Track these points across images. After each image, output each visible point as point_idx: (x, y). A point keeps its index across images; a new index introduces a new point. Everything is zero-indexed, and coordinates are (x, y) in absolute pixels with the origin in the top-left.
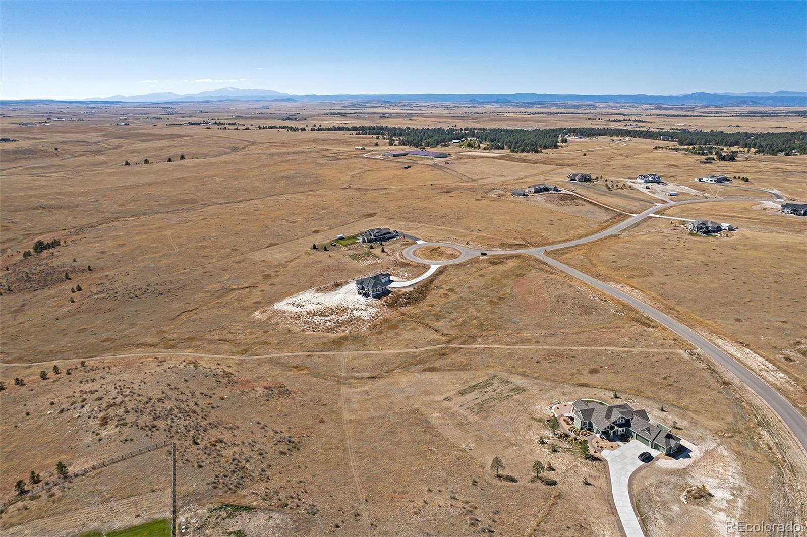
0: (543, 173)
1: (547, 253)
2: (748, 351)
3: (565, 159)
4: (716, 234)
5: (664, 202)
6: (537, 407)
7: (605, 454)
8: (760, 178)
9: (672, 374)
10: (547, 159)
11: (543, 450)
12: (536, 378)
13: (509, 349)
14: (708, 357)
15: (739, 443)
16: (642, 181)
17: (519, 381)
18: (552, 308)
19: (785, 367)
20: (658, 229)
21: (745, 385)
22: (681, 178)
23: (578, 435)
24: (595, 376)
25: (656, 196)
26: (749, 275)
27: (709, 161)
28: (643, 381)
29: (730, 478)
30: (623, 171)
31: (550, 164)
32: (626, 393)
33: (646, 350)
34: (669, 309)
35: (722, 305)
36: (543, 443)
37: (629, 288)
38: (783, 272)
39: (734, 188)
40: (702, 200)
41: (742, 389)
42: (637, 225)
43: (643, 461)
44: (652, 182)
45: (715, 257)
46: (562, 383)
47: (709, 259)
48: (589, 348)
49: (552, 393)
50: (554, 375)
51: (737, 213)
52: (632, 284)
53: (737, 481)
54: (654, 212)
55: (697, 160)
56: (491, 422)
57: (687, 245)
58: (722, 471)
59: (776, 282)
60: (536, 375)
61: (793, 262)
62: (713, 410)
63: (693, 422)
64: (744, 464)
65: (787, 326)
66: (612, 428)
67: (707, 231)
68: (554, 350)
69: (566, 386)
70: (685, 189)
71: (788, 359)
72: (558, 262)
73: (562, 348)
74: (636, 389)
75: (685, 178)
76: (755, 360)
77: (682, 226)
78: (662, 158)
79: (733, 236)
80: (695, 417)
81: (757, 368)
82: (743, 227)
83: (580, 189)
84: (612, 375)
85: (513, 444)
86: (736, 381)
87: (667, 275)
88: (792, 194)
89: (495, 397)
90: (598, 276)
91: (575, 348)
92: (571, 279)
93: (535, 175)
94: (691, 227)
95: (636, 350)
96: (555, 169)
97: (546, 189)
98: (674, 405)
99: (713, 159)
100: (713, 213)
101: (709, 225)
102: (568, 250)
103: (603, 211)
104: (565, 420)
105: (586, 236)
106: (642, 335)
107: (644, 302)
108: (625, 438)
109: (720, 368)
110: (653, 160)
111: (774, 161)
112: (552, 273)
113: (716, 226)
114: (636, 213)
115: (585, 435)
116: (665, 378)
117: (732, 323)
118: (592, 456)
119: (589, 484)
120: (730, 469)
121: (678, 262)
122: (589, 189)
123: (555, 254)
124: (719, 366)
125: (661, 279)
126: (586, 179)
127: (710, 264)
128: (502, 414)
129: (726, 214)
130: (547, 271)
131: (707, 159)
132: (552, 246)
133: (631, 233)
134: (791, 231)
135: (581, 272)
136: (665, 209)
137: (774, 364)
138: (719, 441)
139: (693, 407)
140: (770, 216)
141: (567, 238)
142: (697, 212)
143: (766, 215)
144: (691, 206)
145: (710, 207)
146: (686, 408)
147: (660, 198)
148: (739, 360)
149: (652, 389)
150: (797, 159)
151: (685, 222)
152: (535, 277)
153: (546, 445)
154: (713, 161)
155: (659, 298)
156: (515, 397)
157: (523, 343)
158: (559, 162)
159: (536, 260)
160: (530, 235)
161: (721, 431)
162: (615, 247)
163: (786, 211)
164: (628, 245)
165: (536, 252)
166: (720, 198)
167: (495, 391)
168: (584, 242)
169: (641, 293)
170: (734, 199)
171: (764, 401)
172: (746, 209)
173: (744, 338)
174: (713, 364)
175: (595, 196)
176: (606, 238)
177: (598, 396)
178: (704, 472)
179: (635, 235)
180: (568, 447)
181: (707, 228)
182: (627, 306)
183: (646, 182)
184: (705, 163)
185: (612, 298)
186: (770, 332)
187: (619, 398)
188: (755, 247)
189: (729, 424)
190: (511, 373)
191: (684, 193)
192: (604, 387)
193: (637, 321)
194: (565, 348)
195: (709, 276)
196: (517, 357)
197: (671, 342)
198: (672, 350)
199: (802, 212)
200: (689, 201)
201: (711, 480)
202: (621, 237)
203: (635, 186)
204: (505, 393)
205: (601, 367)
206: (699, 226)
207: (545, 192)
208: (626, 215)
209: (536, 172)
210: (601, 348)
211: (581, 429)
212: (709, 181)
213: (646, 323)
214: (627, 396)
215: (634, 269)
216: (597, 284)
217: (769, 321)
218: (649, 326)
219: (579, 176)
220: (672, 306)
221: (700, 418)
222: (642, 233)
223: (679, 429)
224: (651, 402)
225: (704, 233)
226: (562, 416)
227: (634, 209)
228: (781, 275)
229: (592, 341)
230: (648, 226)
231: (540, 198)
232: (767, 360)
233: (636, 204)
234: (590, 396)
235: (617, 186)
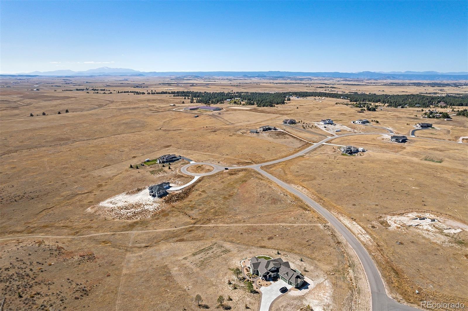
0: (271, 119)
1: (262, 168)
2: (354, 223)
3: (286, 111)
4: (355, 154)
5: (332, 135)
6: (233, 262)
7: (262, 289)
8: (385, 121)
9: (312, 239)
10: (276, 111)
11: (229, 288)
12: (238, 244)
13: (227, 227)
14: (333, 227)
15: (336, 278)
16: (323, 123)
17: (228, 245)
18: (257, 201)
19: (370, 232)
20: (325, 152)
21: (348, 243)
22: (344, 121)
23: (250, 278)
24: (271, 241)
25: (329, 132)
26: (366, 178)
27: (362, 111)
28: (295, 244)
29: (325, 299)
30: (315, 118)
31: (277, 114)
32: (284, 251)
33: (301, 225)
34: (320, 200)
35: (348, 196)
36: (230, 283)
37: (301, 187)
38: (383, 175)
39: (370, 127)
40: (352, 134)
41: (346, 246)
42: (315, 149)
43: (282, 292)
44: (328, 124)
45: (351, 168)
46: (251, 246)
47: (348, 169)
48: (271, 224)
49: (244, 252)
50: (248, 241)
51: (369, 141)
52: (303, 185)
53: (328, 301)
54: (326, 141)
55: (356, 111)
56: (205, 272)
57: (338, 161)
58: (322, 295)
59: (378, 182)
60: (238, 242)
61: (389, 170)
62: (329, 259)
63: (316, 267)
64: (335, 290)
65: (377, 207)
66: (268, 273)
67: (351, 152)
68: (252, 226)
69: (253, 248)
70: (345, 127)
71: (373, 227)
72: (267, 173)
73: (257, 225)
74: (291, 248)
75: (347, 121)
76: (356, 228)
77: (339, 150)
78: (338, 110)
79: (364, 155)
80: (318, 263)
81: (356, 232)
82: (370, 149)
83: (288, 129)
84: (280, 240)
85: (213, 285)
86: (344, 241)
87: (323, 179)
88: (398, 130)
89: (212, 256)
90: (286, 181)
91: (264, 225)
92: (271, 182)
93: (267, 120)
94: (343, 150)
95: (296, 225)
96: (279, 117)
97: (270, 129)
98: (309, 257)
99: (365, 110)
100: (357, 142)
101: (352, 149)
102: (274, 165)
103: (298, 141)
104: (246, 269)
105: (286, 156)
106: (301, 216)
107: (308, 196)
108: (275, 279)
109: (338, 234)
110: (334, 111)
111: (395, 111)
112: (262, 180)
113: (356, 150)
114: (316, 142)
115: (254, 278)
116: (307, 241)
117: (351, 206)
118: (255, 291)
119: (249, 308)
120: (327, 294)
121: (331, 171)
122: (294, 128)
123: (266, 168)
124: (338, 232)
125: (319, 182)
126: (293, 122)
127: (347, 172)
128: (213, 266)
129: (363, 142)
130: (259, 179)
131: (361, 110)
132: (266, 163)
133: (310, 154)
134: (393, 152)
135: (278, 178)
136: (332, 140)
137: (365, 230)
138: (326, 278)
139: (318, 258)
140: (385, 143)
141: (275, 158)
142: (349, 141)
143: (383, 143)
144: (346, 138)
145: (356, 138)
146: (314, 259)
147: (330, 133)
148: (349, 229)
149: (299, 248)
150: (407, 110)
151: (341, 147)
152: (252, 182)
153: (231, 285)
154: (364, 111)
155: (316, 193)
156: (223, 256)
157: (236, 222)
158: (282, 112)
159: (255, 172)
160: (255, 156)
161: (329, 271)
162: (299, 163)
163: (393, 140)
164: (307, 162)
165: (256, 167)
166: (362, 133)
167: (213, 252)
168: (284, 160)
169: (307, 190)
170: (369, 133)
171: (355, 253)
172: (374, 139)
173: (354, 215)
174: (335, 232)
175: (296, 132)
176: (296, 158)
177: (269, 253)
178: (313, 296)
179: (313, 155)
180: (243, 286)
181: (351, 150)
182: (298, 198)
183: (325, 124)
184: (360, 112)
185: (290, 194)
186: (368, 211)
187: (280, 254)
188: (373, 161)
189: (335, 266)
190: (225, 241)
191: (344, 130)
192: (274, 248)
193: (301, 207)
194: (258, 224)
195: (345, 179)
196: (231, 231)
197: (316, 219)
198: (314, 224)
199: (401, 141)
200: (346, 135)
201: (315, 301)
202: (304, 157)
203: (319, 126)
204: (218, 254)
205: (275, 236)
206: (347, 150)
207: (269, 131)
208: (310, 144)
209: (268, 118)
210: (278, 224)
211: (253, 274)
212: (358, 123)
213: (305, 208)
214: (285, 253)
215: (307, 176)
216: (285, 185)
217: (369, 205)
218: (306, 209)
219: (289, 121)
220: (322, 198)
221: (320, 265)
222: (317, 154)
223: (307, 271)
224: (297, 256)
225: (349, 153)
226: (246, 266)
227: (315, 139)
228: (381, 178)
229: (274, 220)
230: (321, 150)
231: (265, 134)
232: (363, 228)
233: (317, 137)
234: (264, 254)
235: (309, 126)
